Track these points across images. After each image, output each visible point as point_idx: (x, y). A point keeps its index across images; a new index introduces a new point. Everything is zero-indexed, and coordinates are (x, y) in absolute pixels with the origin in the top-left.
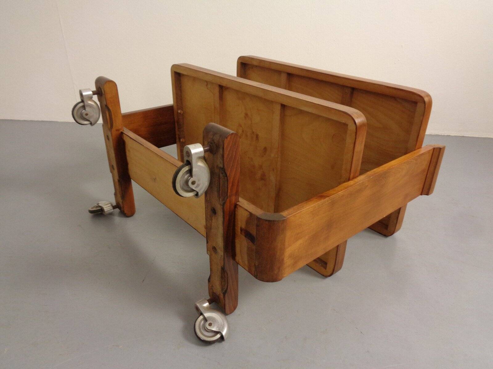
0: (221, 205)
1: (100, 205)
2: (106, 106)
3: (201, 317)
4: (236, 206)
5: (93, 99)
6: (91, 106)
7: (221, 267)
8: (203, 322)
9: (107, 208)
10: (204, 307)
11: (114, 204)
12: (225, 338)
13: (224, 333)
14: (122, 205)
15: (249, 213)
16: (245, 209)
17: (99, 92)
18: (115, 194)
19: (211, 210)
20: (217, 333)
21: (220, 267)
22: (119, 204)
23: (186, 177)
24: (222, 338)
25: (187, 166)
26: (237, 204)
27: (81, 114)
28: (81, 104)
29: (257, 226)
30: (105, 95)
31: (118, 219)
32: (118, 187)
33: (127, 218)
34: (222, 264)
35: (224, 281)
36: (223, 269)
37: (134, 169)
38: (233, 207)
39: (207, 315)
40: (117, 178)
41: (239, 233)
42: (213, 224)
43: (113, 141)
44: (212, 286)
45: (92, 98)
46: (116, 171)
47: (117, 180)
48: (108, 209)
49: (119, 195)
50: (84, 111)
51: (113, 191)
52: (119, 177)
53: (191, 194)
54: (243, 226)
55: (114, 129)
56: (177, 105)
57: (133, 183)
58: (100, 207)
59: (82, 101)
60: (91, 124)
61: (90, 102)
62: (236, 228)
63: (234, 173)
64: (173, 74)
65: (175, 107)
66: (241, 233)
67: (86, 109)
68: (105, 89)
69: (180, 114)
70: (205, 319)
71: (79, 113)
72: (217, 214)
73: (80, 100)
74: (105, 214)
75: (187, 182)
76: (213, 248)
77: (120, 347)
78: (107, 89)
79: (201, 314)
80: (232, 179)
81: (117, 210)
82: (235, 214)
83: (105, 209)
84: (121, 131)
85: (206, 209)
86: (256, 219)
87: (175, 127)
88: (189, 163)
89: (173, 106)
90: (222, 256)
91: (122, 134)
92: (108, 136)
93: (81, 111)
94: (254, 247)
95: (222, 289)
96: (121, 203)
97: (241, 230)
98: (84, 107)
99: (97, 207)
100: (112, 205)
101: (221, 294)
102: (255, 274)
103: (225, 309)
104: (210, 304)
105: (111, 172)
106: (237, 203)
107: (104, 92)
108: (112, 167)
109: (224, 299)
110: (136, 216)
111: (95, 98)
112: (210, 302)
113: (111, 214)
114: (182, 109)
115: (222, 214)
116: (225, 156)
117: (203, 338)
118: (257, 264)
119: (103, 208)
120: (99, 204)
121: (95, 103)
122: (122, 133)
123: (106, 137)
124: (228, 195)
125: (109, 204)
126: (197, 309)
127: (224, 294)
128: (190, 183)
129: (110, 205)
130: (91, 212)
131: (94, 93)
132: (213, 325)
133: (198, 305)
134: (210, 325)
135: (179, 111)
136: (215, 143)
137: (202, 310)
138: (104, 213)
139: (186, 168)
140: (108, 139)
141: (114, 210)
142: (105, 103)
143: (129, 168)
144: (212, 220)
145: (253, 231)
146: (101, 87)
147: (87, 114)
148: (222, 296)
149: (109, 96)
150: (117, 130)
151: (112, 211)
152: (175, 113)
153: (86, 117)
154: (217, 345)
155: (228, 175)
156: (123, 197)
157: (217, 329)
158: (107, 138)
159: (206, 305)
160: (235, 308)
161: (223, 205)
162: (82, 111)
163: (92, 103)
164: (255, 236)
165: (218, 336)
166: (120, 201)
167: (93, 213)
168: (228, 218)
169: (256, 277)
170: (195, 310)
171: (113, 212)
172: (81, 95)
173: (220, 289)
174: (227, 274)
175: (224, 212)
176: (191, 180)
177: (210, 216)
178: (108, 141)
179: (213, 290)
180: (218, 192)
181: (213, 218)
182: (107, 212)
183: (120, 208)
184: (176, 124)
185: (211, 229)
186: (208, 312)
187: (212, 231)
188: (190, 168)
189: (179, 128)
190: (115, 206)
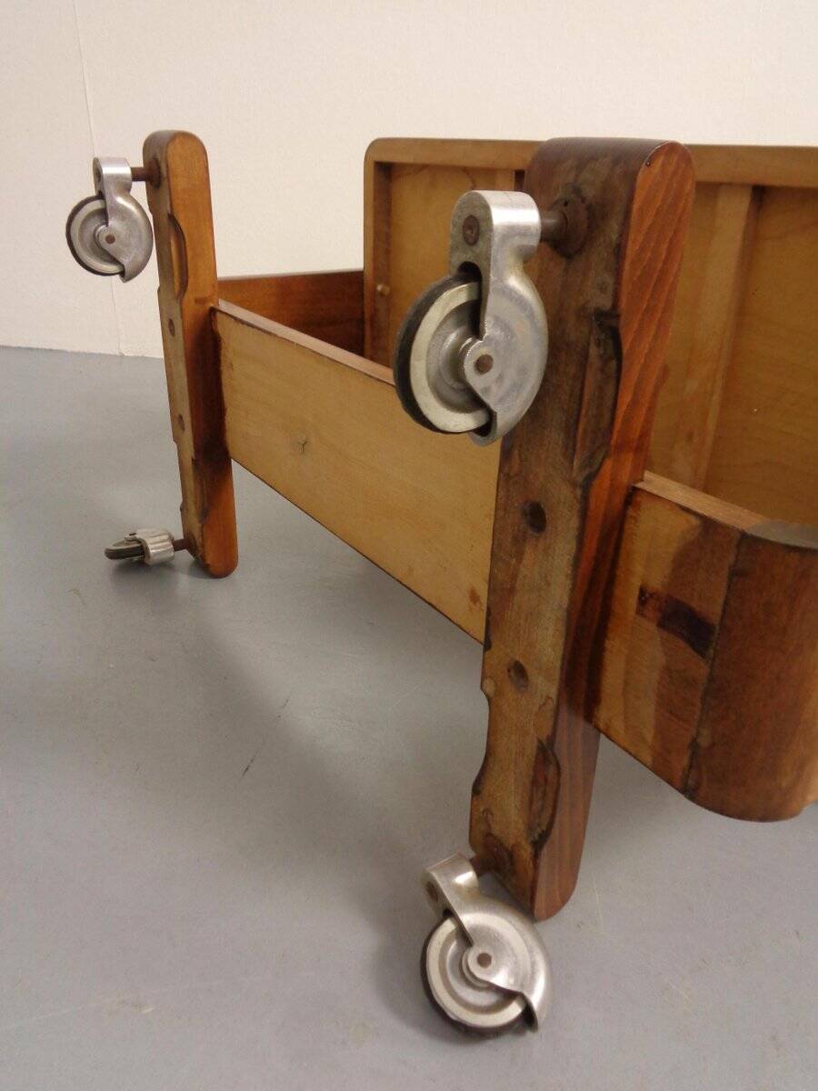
0: (574, 484)
1: (138, 536)
2: (172, 218)
3: (448, 926)
4: (632, 496)
5: (132, 193)
6: (124, 214)
7: (540, 741)
8: (453, 947)
9: (157, 547)
10: (458, 888)
11: (179, 535)
12: (541, 1017)
13: (536, 999)
14: (199, 540)
15: (695, 521)
16: (677, 505)
17: (152, 173)
18: (184, 509)
19: (524, 514)
20: (508, 996)
21: (536, 741)
22: (193, 535)
23: (452, 337)
24: (528, 1018)
25: (465, 286)
26: (639, 489)
27: (95, 238)
28: (97, 205)
29: (736, 574)
30: (169, 181)
31: (185, 583)
32: (191, 484)
33: (211, 580)
34: (547, 731)
35: (540, 794)
36: (546, 754)
37: (241, 425)
38: (618, 500)
39: (470, 918)
40: (190, 453)
41: (632, 613)
42: (523, 571)
43: (184, 333)
44: (487, 811)
45: (128, 188)
46: (188, 435)
47: (188, 464)
48: (159, 548)
49: (193, 509)
50: (103, 227)
51: (179, 500)
52: (197, 451)
53: (465, 422)
54: (657, 580)
55: (190, 296)
56: (375, 269)
57: (236, 469)
58: (139, 541)
59: (101, 196)
60: (122, 274)
61: (120, 200)
62: (618, 592)
63: (647, 346)
64: (372, 169)
65: (368, 277)
66: (639, 612)
67: (110, 223)
68: (170, 160)
69: (382, 294)
70: (464, 938)
71: (88, 235)
72: (549, 528)
73: (91, 191)
74: (150, 564)
75: (456, 360)
76: (509, 671)
77: (145, 1011)
78: (176, 161)
79: (448, 913)
80: (637, 368)
81: (185, 556)
82: (621, 530)
83: (150, 546)
84: (212, 305)
85: (501, 513)
86: (738, 546)
87: (363, 336)
88: (472, 273)
89: (362, 272)
90: (548, 698)
91: (214, 315)
92: (171, 323)
93: (94, 228)
94: (701, 669)
95: (530, 828)
96: (197, 533)
97: (644, 596)
98: (103, 214)
99: (130, 541)
100: (171, 539)
101: (524, 843)
102: (690, 782)
103: (532, 899)
104: (479, 874)
105: (177, 439)
106: (639, 485)
107: (168, 171)
108: (177, 420)
109: (536, 867)
110: (236, 575)
111: (139, 190)
112: (480, 867)
113: (165, 565)
114: (387, 283)
115: (574, 523)
116: (631, 249)
117: (455, 1010)
118: (704, 741)
119: (146, 544)
120: (135, 534)
121: (138, 206)
122: (213, 311)
123: (167, 323)
124: (613, 442)
125: (165, 534)
126: (433, 891)
127: (538, 845)
128: (469, 366)
129: (165, 537)
130: (112, 555)
131: (137, 175)
132: (493, 961)
133: (435, 875)
134: (484, 960)
135: (379, 288)
136: (583, 200)
137: (453, 900)
138: (146, 561)
139: (458, 295)
140: (172, 332)
141: (177, 552)
142: (169, 209)
143: (226, 422)
144: (519, 556)
145: (710, 600)
146: (159, 157)
147: (111, 239)
148: (526, 852)
149: (179, 182)
150: (199, 301)
151: (172, 554)
152: (367, 293)
153: (108, 247)
154: (507, 1045)
155: (626, 348)
156: (204, 514)
157: (512, 981)
158: (168, 327)
159: (466, 877)
160: (564, 900)
161: (586, 486)
162: (96, 230)
163: (132, 207)
164: (715, 619)
165: (514, 1010)
166: (196, 527)
167: (117, 558)
168: (594, 545)
169: (691, 793)
170: (422, 894)
171: (172, 558)
172: (98, 174)
173: (522, 826)
174: (559, 773)
175: (584, 515)
176: (476, 349)
177: (515, 539)
178: (171, 337)
179: (490, 826)
180: (570, 430)
181: (528, 550)
182: (156, 558)
183: (193, 550)
184: (367, 327)
185: (512, 590)
186: (475, 911)
187: (517, 599)
188: (475, 298)
189: (374, 338)
190: (181, 541)
